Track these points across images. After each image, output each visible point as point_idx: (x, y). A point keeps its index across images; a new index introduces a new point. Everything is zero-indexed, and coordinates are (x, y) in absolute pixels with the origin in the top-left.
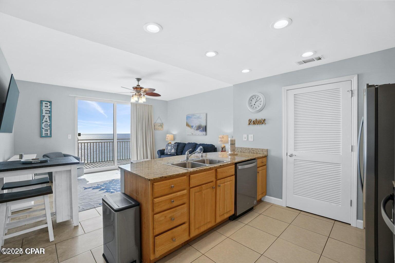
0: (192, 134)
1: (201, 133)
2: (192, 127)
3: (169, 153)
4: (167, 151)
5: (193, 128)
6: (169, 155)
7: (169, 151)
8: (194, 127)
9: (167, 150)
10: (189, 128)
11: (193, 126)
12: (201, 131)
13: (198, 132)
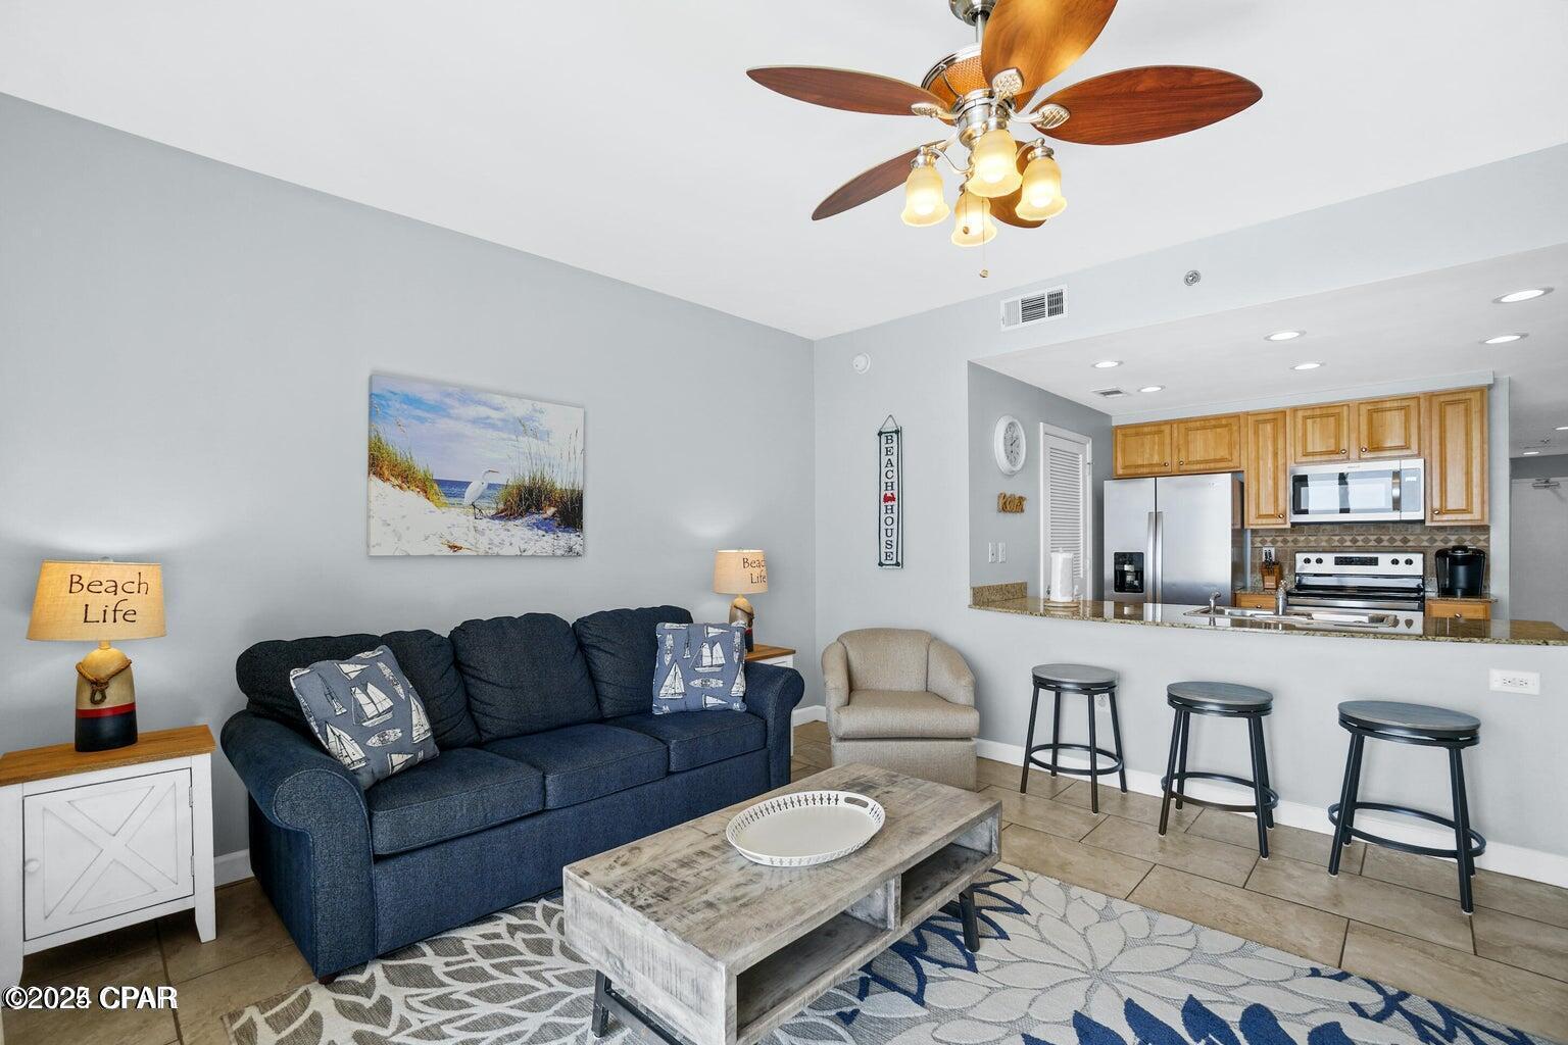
0: (454, 548)
1: (550, 537)
2: (453, 489)
3: (398, 760)
4: (374, 741)
5: (461, 495)
6: (401, 772)
7: (394, 735)
8: (470, 493)
9: (371, 732)
10: (412, 498)
11: (466, 484)
12: (545, 526)
13: (520, 535)
